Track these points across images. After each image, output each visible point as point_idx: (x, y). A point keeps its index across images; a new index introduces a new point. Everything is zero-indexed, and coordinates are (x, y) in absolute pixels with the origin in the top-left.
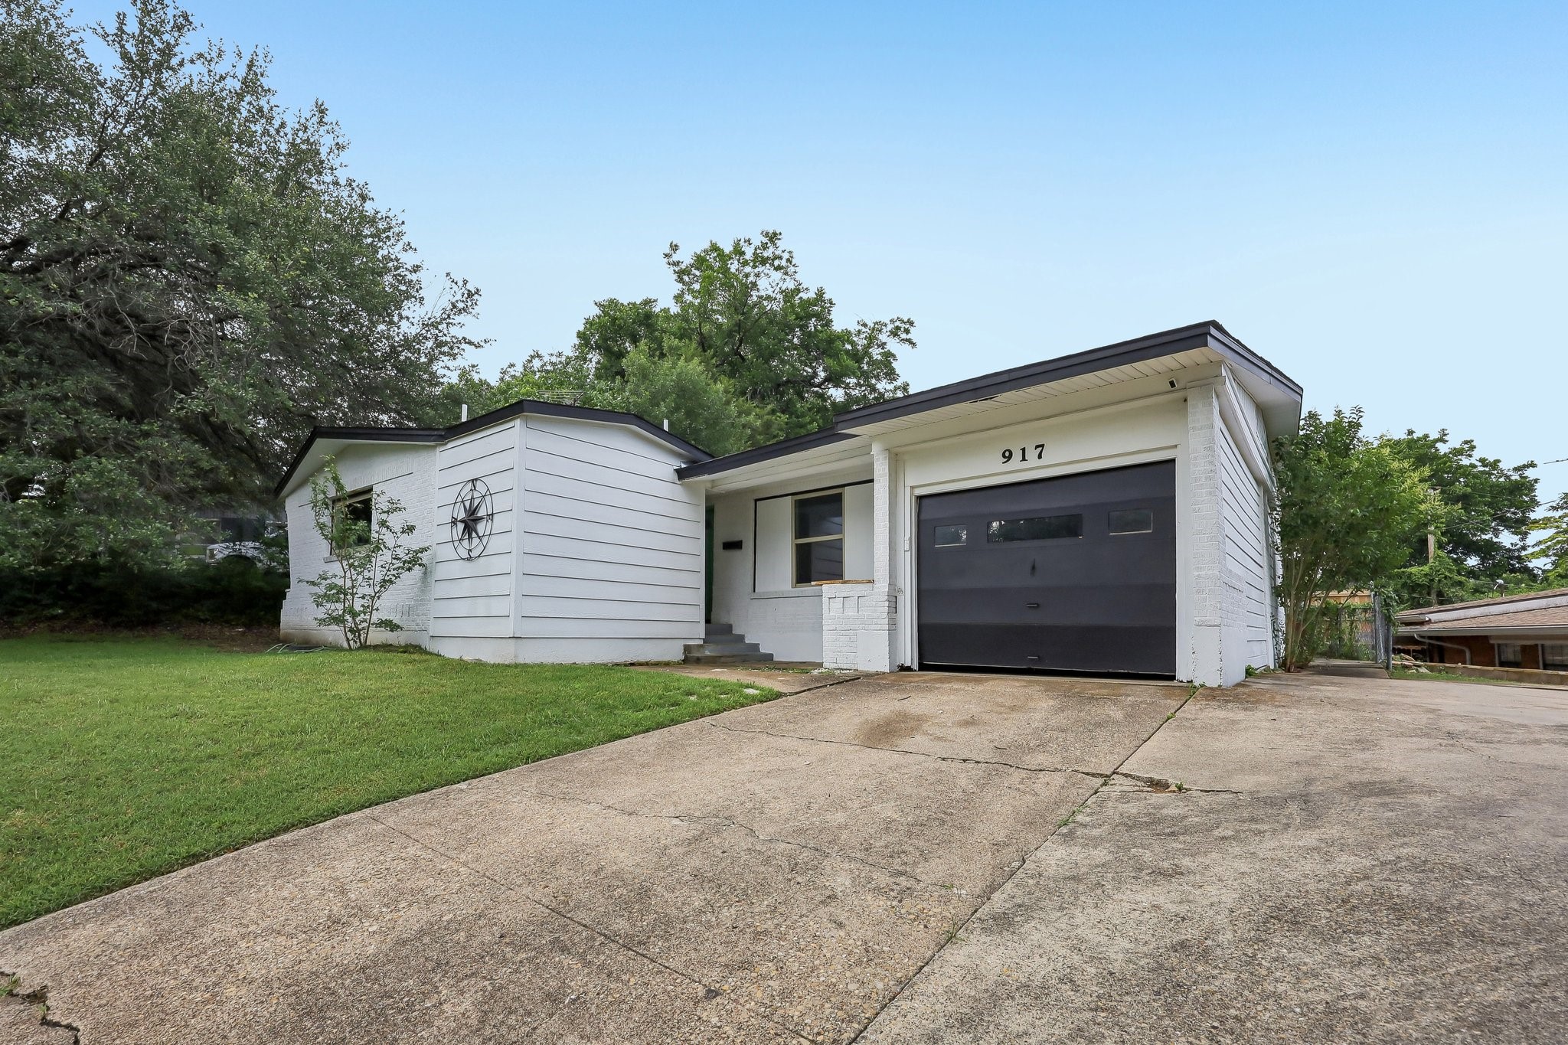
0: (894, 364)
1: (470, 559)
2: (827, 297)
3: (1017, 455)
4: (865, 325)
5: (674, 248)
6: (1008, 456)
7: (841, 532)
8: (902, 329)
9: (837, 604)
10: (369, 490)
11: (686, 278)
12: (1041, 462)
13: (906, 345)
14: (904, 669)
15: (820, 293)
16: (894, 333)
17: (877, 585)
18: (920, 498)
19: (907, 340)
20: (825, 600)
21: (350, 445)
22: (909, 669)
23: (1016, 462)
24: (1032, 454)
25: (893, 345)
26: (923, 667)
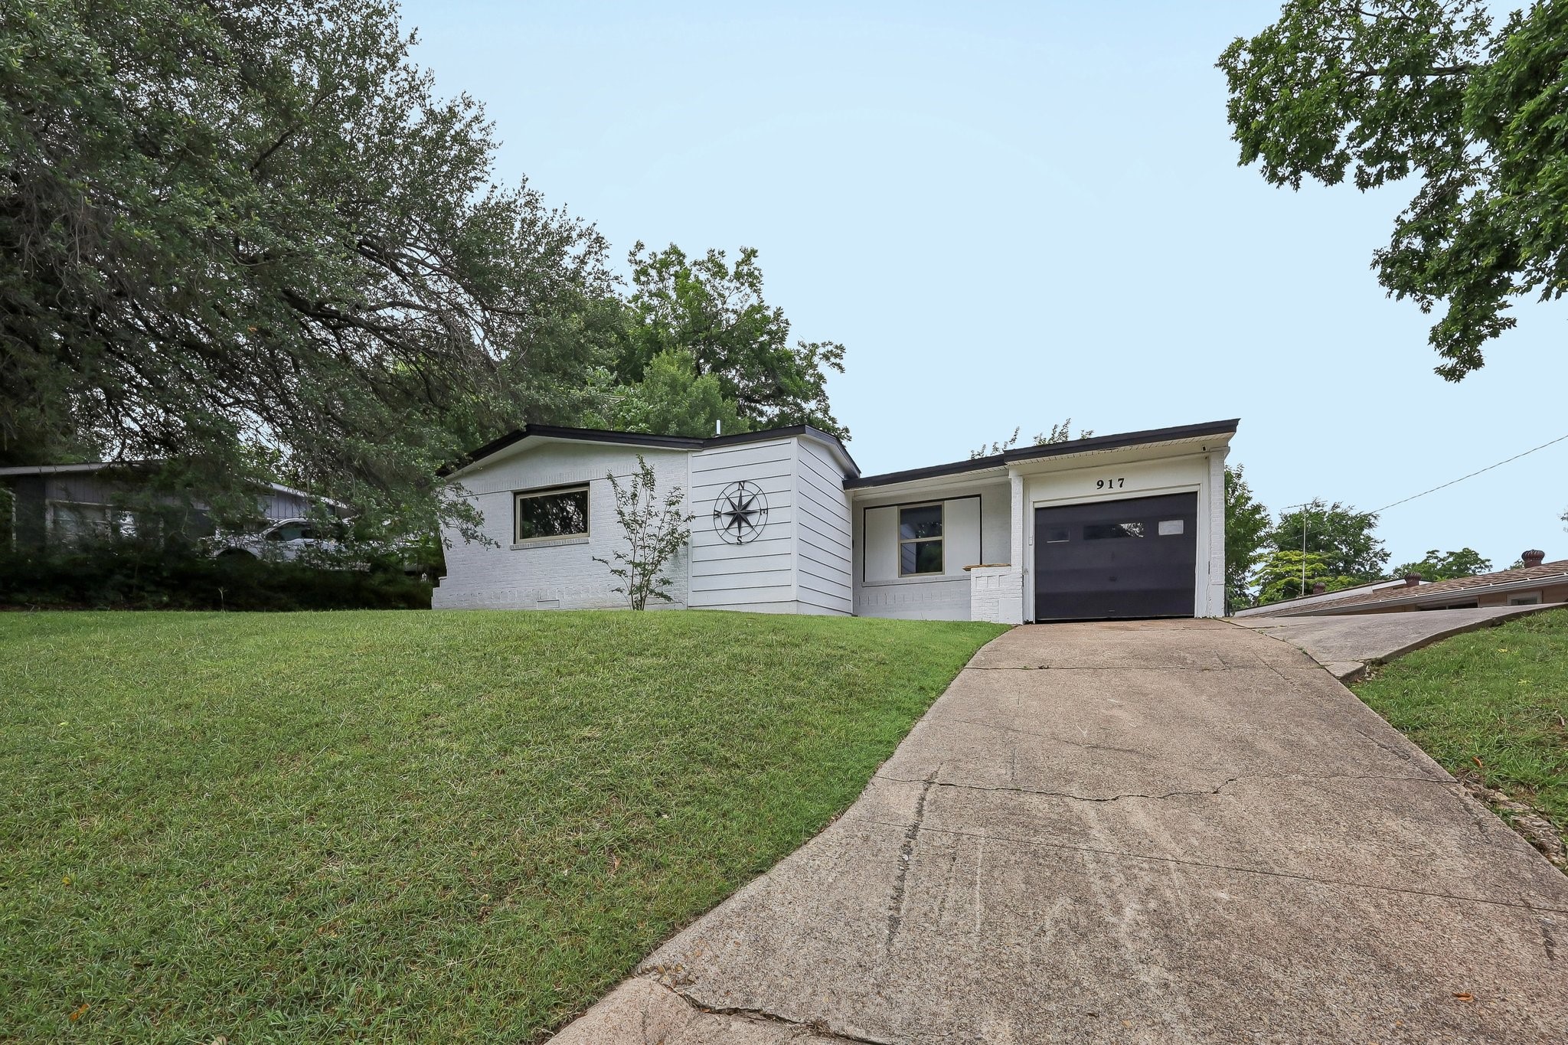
0: (824, 387)
1: (740, 543)
2: (784, 317)
3: (1107, 484)
4: (804, 346)
5: (640, 246)
6: (1101, 484)
7: (940, 534)
8: (835, 354)
9: (983, 581)
10: (587, 484)
11: (643, 279)
12: (1121, 490)
13: (836, 370)
14: (1027, 623)
15: (778, 313)
16: (826, 357)
17: (1013, 567)
18: (1037, 510)
19: (836, 364)
20: (973, 579)
21: (551, 443)
22: (1031, 623)
23: (1106, 489)
24: (1116, 484)
25: (823, 367)
26: (1038, 622)
